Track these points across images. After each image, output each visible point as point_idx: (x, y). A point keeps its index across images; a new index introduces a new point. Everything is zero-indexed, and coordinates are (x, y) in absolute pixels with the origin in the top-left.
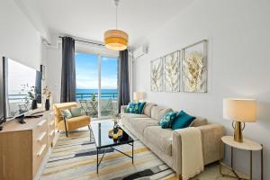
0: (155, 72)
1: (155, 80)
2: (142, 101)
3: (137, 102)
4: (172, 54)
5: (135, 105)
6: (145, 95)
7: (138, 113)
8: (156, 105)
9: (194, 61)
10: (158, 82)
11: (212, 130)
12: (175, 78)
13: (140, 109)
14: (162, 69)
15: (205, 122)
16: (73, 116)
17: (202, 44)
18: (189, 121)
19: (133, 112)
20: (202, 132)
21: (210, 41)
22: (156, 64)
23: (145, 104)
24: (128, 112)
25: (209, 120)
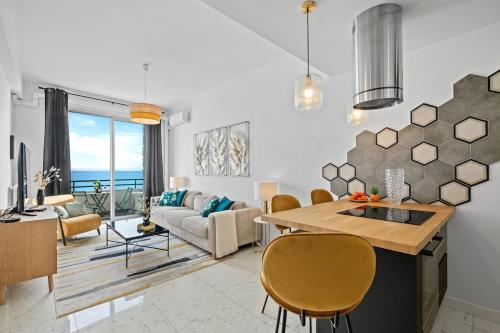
0: (199, 149)
1: (199, 160)
2: (182, 190)
3: (175, 191)
4: (219, 130)
5: (171, 195)
6: (187, 181)
7: (176, 205)
8: (200, 193)
9: (239, 142)
10: (204, 163)
11: (248, 212)
12: (222, 158)
13: (180, 200)
14: (208, 146)
15: (244, 205)
16: (71, 216)
17: (244, 125)
18: (230, 205)
19: (169, 204)
20: (237, 215)
21: (251, 124)
22: (201, 139)
23: (186, 192)
24: (162, 204)
25: (247, 204)
